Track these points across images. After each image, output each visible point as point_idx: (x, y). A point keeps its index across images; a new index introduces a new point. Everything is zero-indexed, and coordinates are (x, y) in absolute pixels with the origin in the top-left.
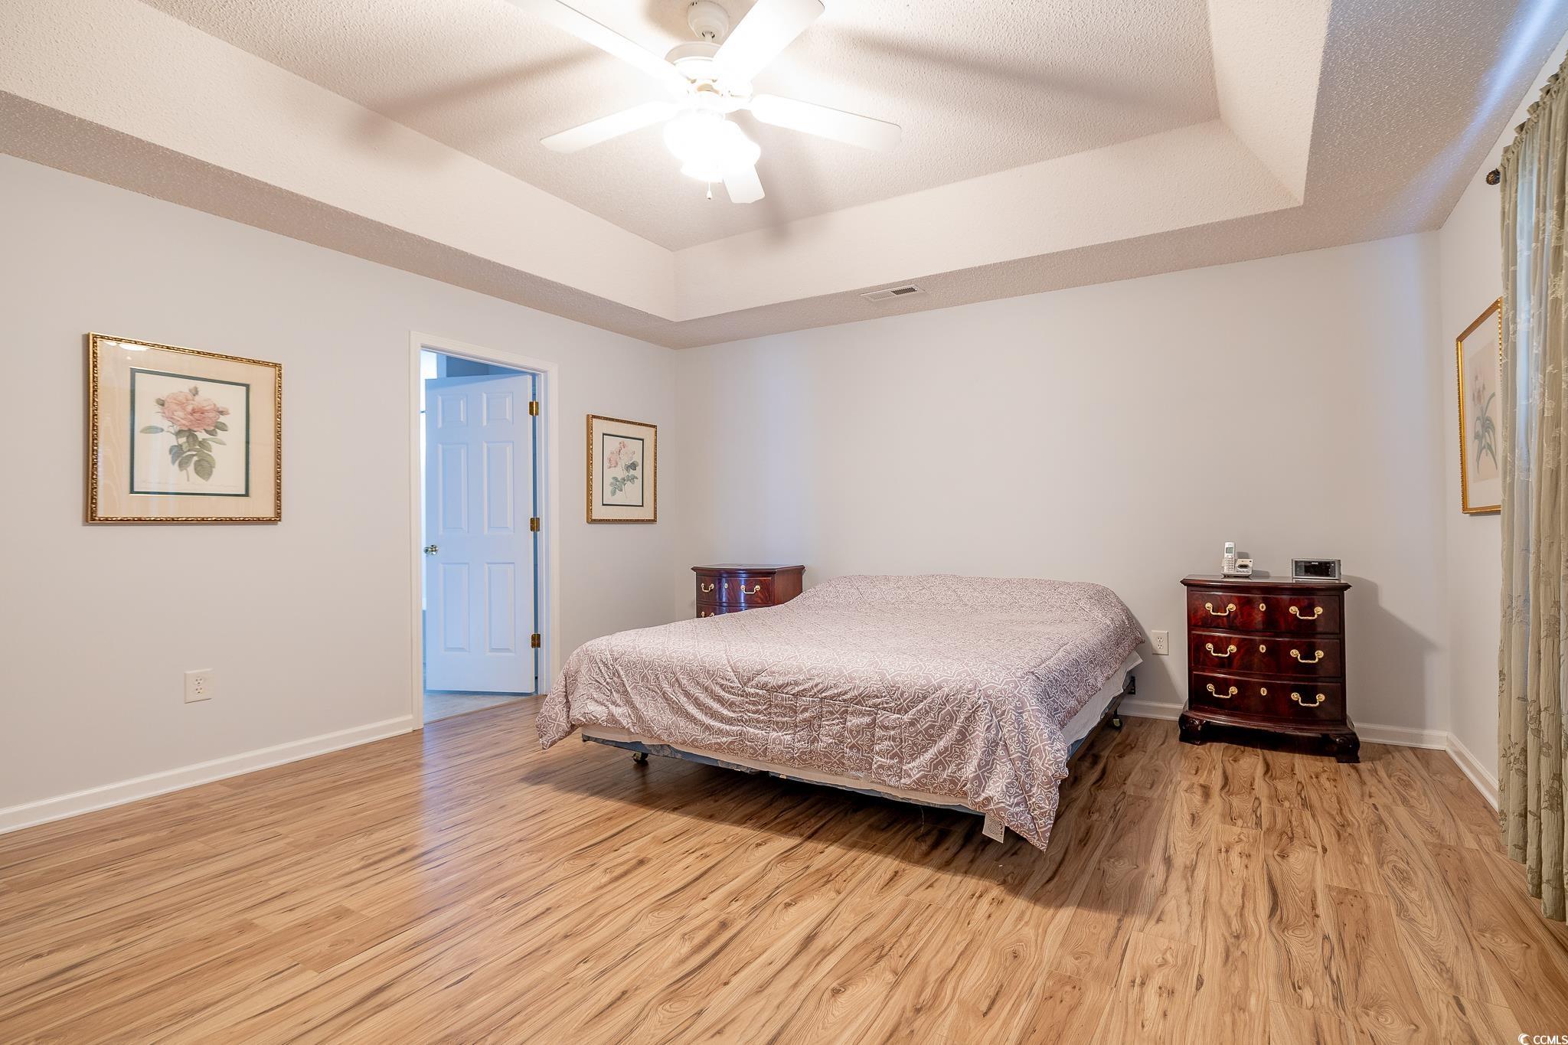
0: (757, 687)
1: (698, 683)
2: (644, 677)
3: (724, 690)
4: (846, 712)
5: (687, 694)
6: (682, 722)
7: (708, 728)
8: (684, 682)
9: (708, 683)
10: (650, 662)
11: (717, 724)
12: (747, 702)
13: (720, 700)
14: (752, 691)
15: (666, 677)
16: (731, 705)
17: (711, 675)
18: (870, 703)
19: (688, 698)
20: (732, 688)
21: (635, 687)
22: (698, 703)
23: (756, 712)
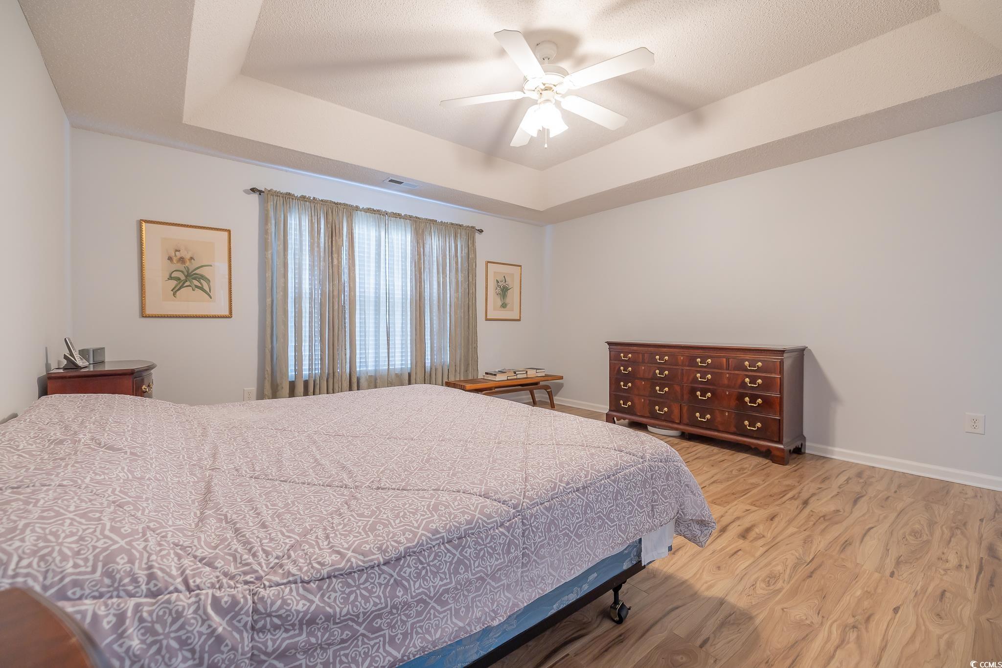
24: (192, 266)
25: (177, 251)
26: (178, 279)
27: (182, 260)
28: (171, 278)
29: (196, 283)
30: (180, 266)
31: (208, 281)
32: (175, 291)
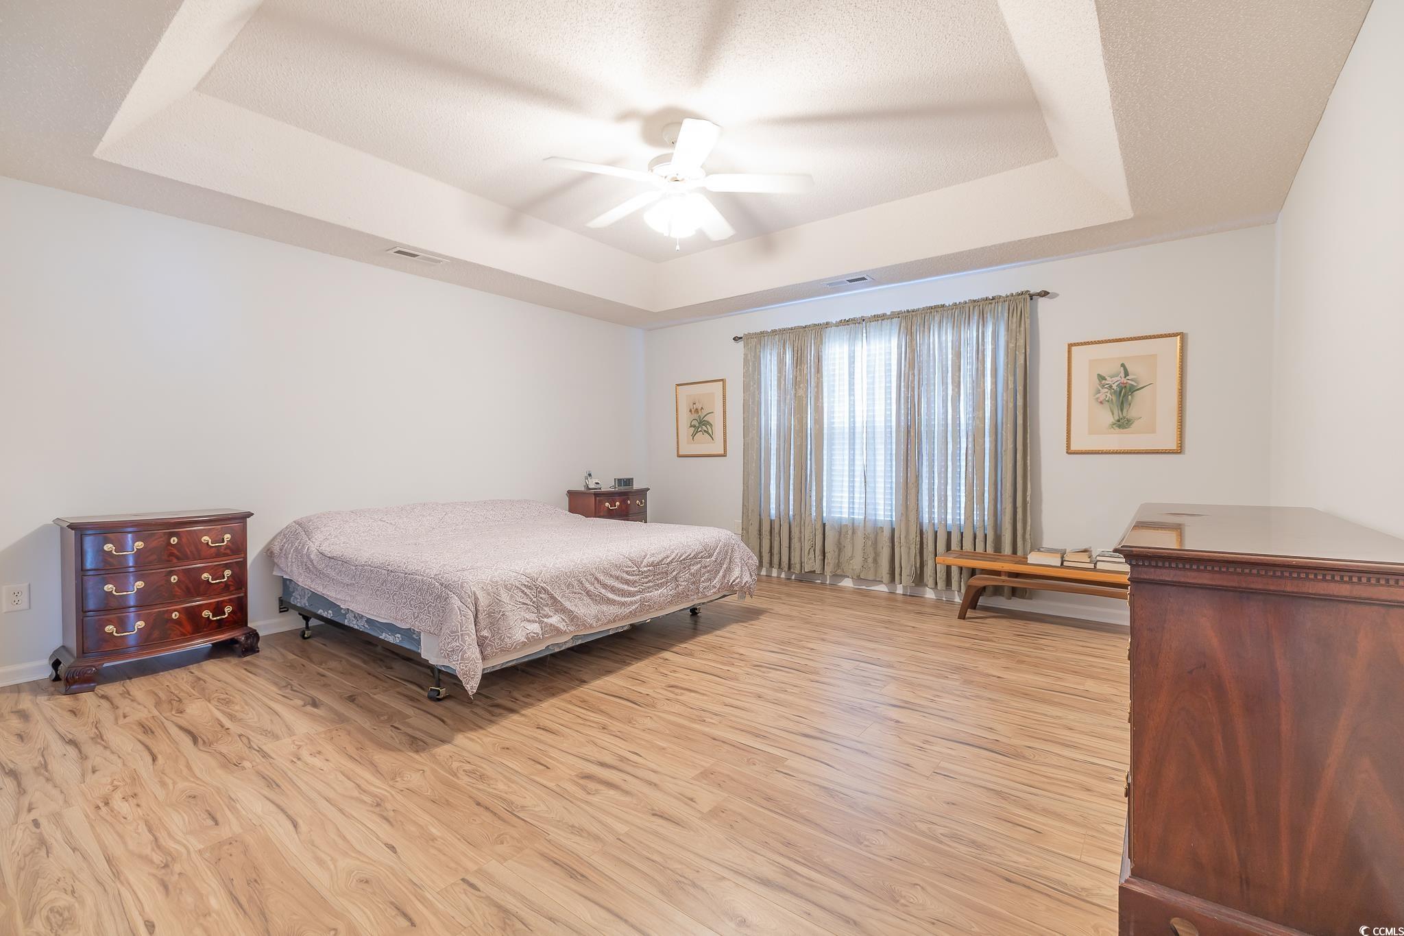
0: (648, 566)
1: (611, 576)
2: (569, 585)
3: (628, 575)
4: (690, 565)
5: (605, 586)
6: (605, 608)
7: (623, 604)
8: (602, 578)
9: (618, 573)
10: (570, 572)
11: (628, 599)
12: (642, 578)
13: (627, 582)
14: (645, 569)
15: (587, 580)
16: (633, 583)
17: (618, 567)
18: (700, 556)
19: (606, 589)
20: (634, 571)
21: (563, 596)
22: (613, 590)
23: (649, 582)
24: (702, 414)
25: (694, 404)
26: (694, 426)
27: (697, 411)
28: (691, 426)
29: (704, 428)
30: (696, 416)
31: (711, 425)
32: (694, 435)
